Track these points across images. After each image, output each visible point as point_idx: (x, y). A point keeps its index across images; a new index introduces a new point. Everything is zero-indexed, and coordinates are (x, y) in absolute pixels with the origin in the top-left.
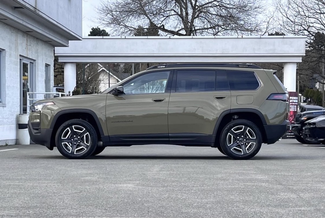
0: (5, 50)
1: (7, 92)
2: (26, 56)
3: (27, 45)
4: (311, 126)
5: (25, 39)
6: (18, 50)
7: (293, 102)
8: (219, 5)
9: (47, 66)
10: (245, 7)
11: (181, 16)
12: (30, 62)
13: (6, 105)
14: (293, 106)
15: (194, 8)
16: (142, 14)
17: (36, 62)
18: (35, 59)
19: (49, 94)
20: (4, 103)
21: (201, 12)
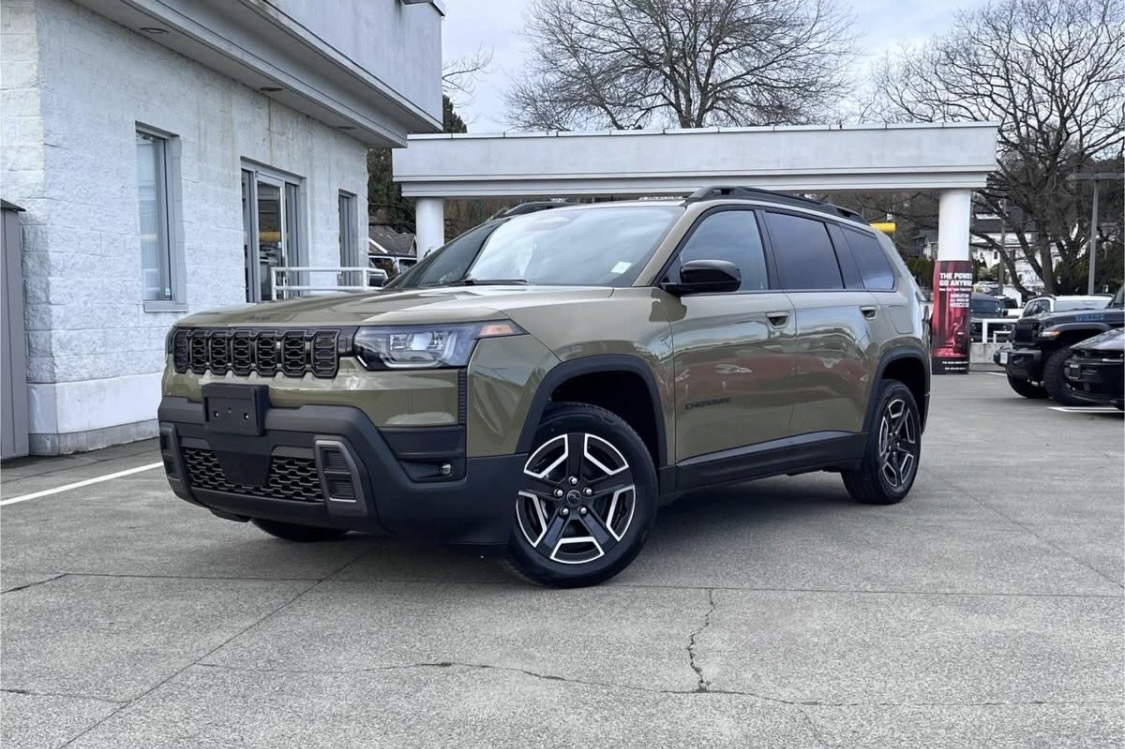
0: (177, 136)
1: (190, 268)
2: (268, 163)
3: (269, 129)
4: (1105, 360)
5: (264, 112)
6: (233, 141)
7: (963, 287)
8: (755, 83)
9: (345, 197)
10: (811, 84)
11: (677, 107)
12: (286, 183)
13: (187, 308)
14: (962, 295)
15: (703, 89)
16: (597, 105)
17: (305, 185)
18: (302, 175)
19: (354, 271)
20: (180, 300)
21: (718, 99)
